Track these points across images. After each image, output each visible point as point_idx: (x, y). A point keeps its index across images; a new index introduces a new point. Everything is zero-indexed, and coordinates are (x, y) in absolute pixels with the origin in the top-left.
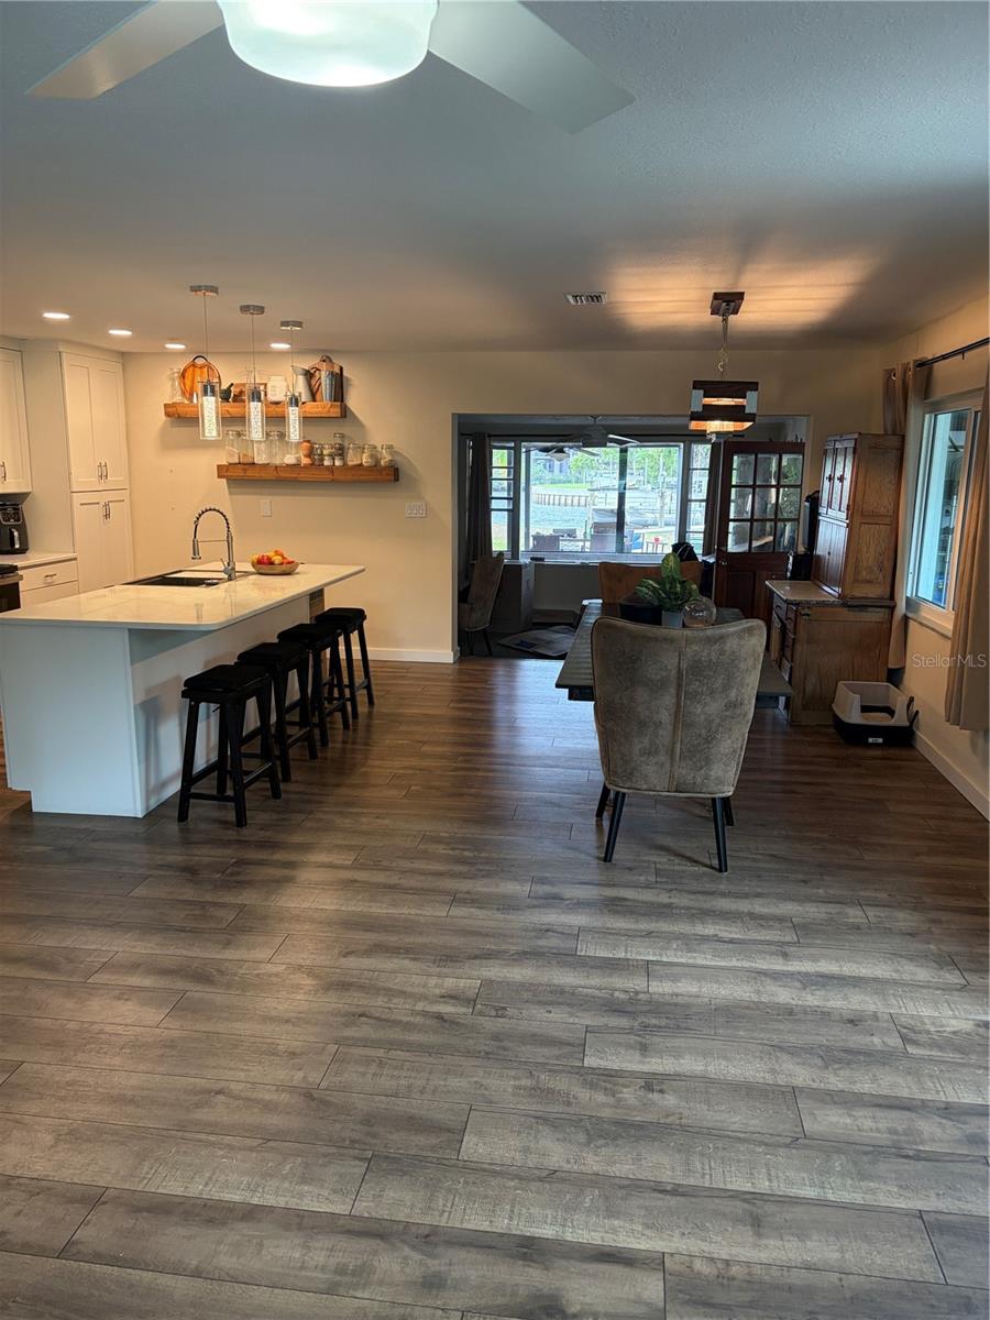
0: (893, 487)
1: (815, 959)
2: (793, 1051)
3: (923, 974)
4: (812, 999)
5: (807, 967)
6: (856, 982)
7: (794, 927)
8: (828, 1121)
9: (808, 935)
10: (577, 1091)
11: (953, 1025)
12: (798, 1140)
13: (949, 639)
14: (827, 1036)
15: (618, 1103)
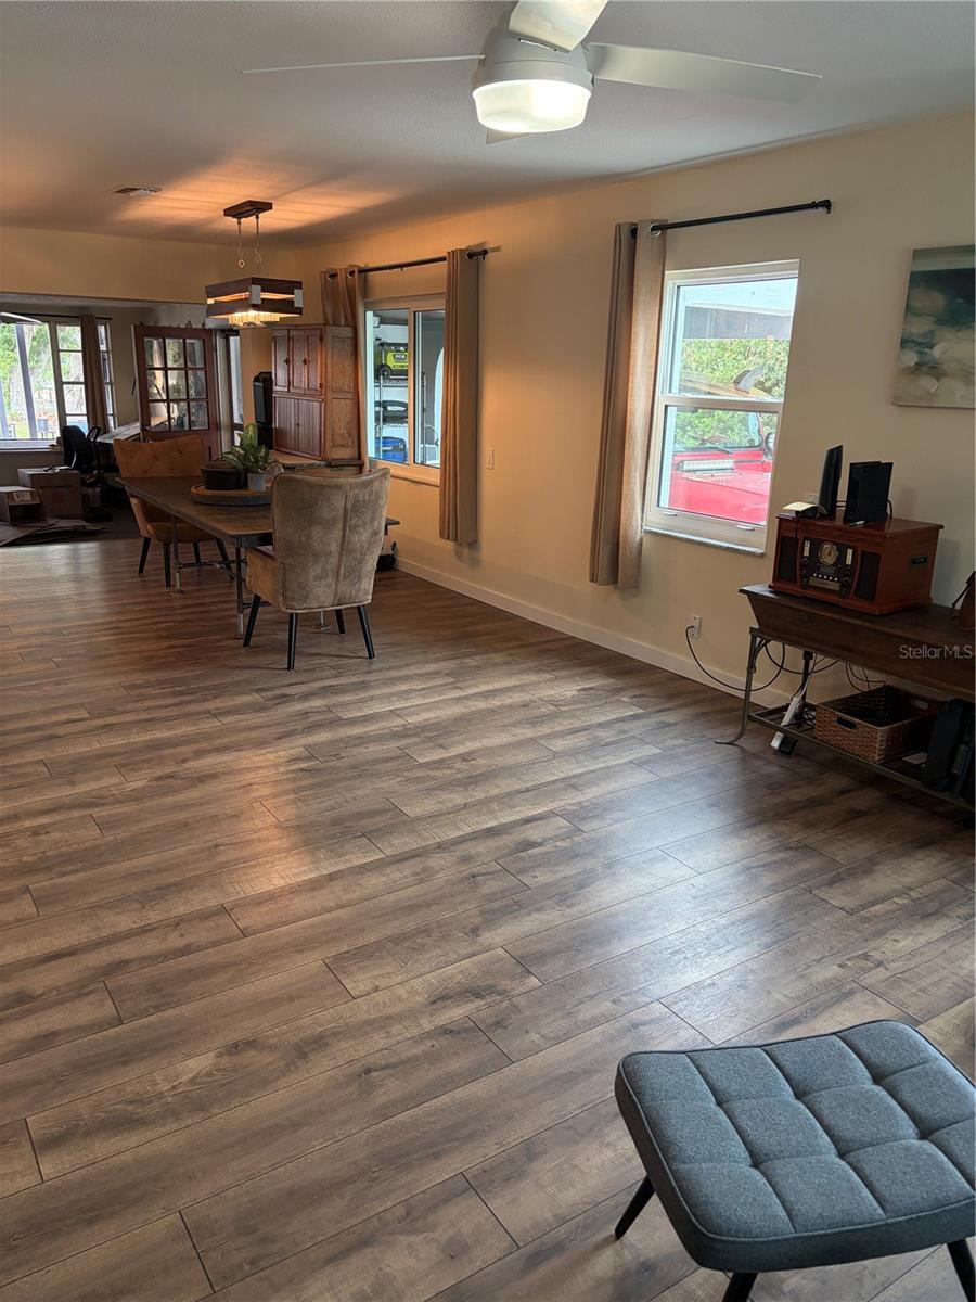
0: (351, 369)
2: (514, 725)
3: (533, 678)
4: (496, 702)
5: (483, 688)
6: (508, 690)
7: (447, 674)
8: (559, 745)
9: (459, 676)
10: (432, 773)
11: (569, 694)
12: (556, 755)
13: (436, 486)
14: (520, 714)
15: (459, 771)
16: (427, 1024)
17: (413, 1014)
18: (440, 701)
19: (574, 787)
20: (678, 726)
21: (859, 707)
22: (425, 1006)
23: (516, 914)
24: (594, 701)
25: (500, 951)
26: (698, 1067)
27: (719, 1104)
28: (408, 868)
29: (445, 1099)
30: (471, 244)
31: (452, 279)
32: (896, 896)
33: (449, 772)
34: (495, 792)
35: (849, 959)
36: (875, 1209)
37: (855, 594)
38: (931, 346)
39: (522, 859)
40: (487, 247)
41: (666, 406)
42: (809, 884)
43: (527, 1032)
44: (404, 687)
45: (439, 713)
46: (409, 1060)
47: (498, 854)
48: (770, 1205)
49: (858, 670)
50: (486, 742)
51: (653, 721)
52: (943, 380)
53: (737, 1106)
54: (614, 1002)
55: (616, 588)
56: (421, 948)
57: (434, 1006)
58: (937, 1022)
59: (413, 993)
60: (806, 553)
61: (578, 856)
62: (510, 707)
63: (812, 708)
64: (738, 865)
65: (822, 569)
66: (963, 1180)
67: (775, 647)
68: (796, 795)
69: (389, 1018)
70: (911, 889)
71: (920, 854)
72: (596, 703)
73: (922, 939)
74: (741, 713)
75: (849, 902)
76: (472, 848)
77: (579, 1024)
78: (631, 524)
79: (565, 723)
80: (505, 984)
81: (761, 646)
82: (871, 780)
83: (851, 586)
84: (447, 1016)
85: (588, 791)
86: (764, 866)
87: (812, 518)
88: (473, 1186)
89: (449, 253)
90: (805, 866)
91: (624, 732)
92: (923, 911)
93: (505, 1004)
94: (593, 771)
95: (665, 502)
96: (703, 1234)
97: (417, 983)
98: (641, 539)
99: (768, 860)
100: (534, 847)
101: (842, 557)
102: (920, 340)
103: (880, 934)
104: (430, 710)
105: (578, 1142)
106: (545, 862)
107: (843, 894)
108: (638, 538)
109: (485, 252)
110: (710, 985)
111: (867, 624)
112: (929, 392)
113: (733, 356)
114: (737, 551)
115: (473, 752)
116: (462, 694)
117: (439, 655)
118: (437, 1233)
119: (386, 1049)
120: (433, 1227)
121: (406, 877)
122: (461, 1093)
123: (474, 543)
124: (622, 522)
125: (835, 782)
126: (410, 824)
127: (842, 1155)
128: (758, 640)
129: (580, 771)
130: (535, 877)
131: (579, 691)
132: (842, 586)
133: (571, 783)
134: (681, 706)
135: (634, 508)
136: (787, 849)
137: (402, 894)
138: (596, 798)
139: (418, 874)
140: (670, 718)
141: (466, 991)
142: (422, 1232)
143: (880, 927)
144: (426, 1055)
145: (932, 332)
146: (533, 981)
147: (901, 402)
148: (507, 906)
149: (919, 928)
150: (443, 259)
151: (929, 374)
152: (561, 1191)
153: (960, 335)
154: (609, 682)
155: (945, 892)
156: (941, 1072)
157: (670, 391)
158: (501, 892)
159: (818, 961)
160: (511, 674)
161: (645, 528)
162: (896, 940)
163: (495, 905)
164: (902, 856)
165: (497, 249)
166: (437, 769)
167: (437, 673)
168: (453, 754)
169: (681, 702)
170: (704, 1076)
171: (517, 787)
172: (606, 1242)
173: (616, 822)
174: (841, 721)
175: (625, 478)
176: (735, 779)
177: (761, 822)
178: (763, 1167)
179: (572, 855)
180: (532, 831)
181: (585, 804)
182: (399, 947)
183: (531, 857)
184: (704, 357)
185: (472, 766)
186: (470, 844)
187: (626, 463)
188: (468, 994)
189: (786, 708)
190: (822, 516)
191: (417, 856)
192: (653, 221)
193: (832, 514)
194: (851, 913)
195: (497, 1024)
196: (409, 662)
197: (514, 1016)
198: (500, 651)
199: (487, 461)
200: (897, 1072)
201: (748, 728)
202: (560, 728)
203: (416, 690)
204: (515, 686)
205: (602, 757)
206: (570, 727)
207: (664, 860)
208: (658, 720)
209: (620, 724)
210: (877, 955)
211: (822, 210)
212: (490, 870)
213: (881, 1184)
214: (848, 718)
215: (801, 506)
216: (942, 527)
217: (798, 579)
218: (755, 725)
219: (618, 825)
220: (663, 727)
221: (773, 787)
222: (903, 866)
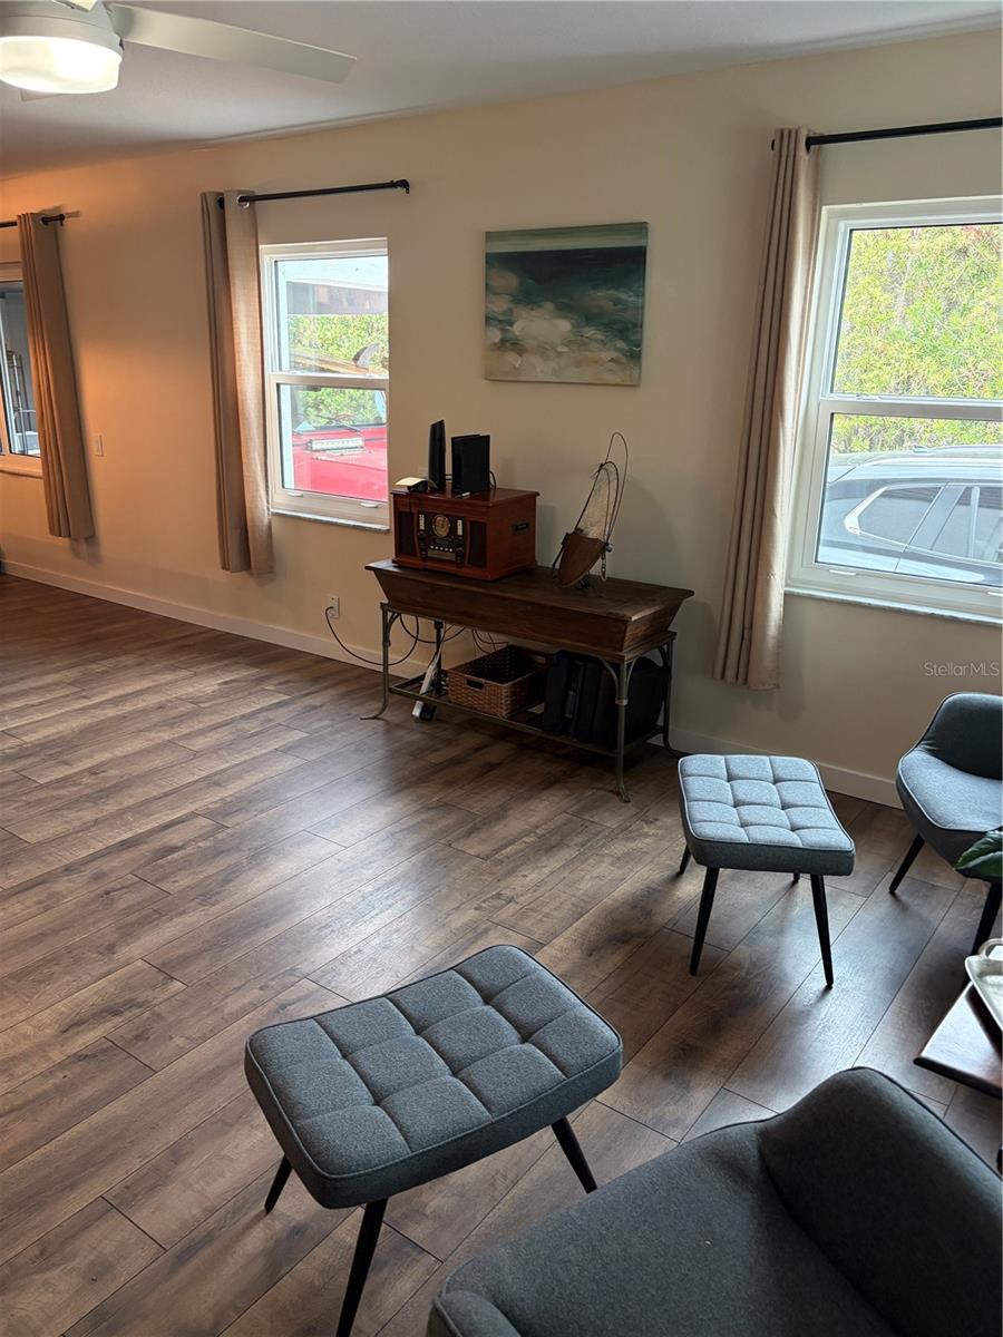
1: (104, 692)
2: (149, 729)
3: (169, 677)
4: (127, 708)
5: (111, 694)
6: (141, 693)
7: (70, 684)
8: (199, 743)
9: (83, 685)
10: (55, 793)
11: (209, 690)
12: (196, 755)
13: (40, 478)
14: (156, 717)
15: (87, 786)
16: (57, 1056)
17: (42, 1048)
18: (62, 714)
19: (217, 784)
20: (324, 708)
21: (486, 668)
22: (56, 1036)
23: (156, 923)
24: (236, 693)
25: (140, 963)
26: (324, 1028)
27: (344, 1056)
28: (30, 898)
29: (82, 1127)
30: (46, 207)
31: (26, 246)
32: (526, 836)
33: (75, 789)
34: (129, 802)
35: (484, 902)
36: (482, 1113)
37: (469, 562)
38: (511, 325)
39: (162, 866)
40: (63, 212)
41: (278, 385)
42: (448, 838)
43: (171, 1038)
44: (18, 704)
45: (62, 727)
46: (38, 1098)
47: (135, 866)
48: (388, 1134)
49: (483, 635)
50: (119, 752)
51: (298, 706)
52: (525, 355)
53: (360, 1055)
54: (261, 988)
55: (251, 574)
56: (49, 978)
57: (67, 1035)
58: (559, 941)
59: (41, 1026)
60: (422, 527)
61: (222, 852)
62: (144, 711)
63: (445, 673)
64: (383, 833)
65: (438, 541)
66: (555, 1068)
67: (408, 619)
68: (436, 758)
69: (14, 1058)
70: (537, 827)
71: (545, 795)
72: (239, 695)
73: (546, 871)
74: (381, 688)
75: (484, 849)
76: (104, 865)
77: (226, 1017)
78: (256, 506)
79: (206, 719)
80: (147, 995)
81: (393, 619)
82: (501, 734)
83: (464, 554)
84: (81, 1041)
85: (232, 785)
86: (407, 829)
87: (424, 492)
88: (113, 1205)
89: (19, 217)
90: (444, 823)
91: (270, 720)
92: (547, 845)
93: (147, 1014)
94: (237, 765)
95: (290, 483)
96: (326, 1178)
97: (45, 1016)
98: (270, 522)
99: (410, 824)
100: (174, 852)
101: (453, 528)
102: (501, 318)
103: (510, 873)
104: (51, 725)
105: (226, 1134)
106: (186, 864)
107: (479, 843)
108: (266, 521)
109: (62, 217)
110: (356, 953)
111: (481, 590)
112: (514, 367)
113: (357, 332)
114: (364, 529)
115: (103, 764)
116: (88, 703)
117: (58, 664)
118: (77, 1260)
119: (10, 1092)
120: (73, 1256)
121: (28, 908)
122: (98, 1117)
123: (91, 538)
124: (248, 505)
125: (472, 739)
126: (33, 851)
127: (455, 1074)
128: (389, 614)
129: (223, 767)
130: (177, 881)
131: (219, 684)
132: (457, 556)
133: (213, 781)
134: (326, 688)
135: (257, 490)
136: (429, 809)
137: (23, 926)
138: (240, 791)
139: (44, 902)
140: (316, 700)
141: (102, 1011)
142: (59, 1265)
143: (510, 866)
144: (57, 1087)
145: (511, 310)
146: (177, 985)
147: (492, 377)
148: (148, 916)
149: (544, 860)
150: (14, 224)
151: (513, 350)
152: (208, 1184)
153: (533, 313)
154: (253, 672)
155: (565, 824)
156: (540, 981)
157: (280, 369)
158: (139, 903)
159: (457, 909)
160: (143, 676)
161: (272, 510)
162: (525, 876)
163: (133, 918)
164: (529, 799)
165: (75, 214)
166: (62, 787)
167: (56, 684)
168: (80, 768)
169: (325, 684)
170: (330, 1034)
171: (155, 794)
172: (257, 1218)
173: (262, 811)
174: (470, 683)
175: (244, 460)
176: (380, 751)
177: (402, 790)
178: (383, 1103)
179: (217, 852)
180: (172, 836)
181: (229, 800)
182: (23, 982)
183: (170, 862)
184: (329, 334)
185: (103, 778)
186: (103, 860)
187: (243, 444)
188: (105, 1014)
189: (422, 677)
190: (433, 491)
191: (40, 884)
192: (240, 192)
193: (441, 488)
194: (486, 858)
195: (138, 1037)
196: (22, 675)
197: (156, 1025)
198: (131, 652)
199: (95, 449)
200: (503, 990)
201: (391, 700)
202: (201, 726)
203: (33, 706)
204: (149, 688)
205: (244, 749)
206: (212, 723)
207: (311, 841)
208: (303, 705)
209: (265, 714)
210: (508, 893)
211: (401, 190)
212: (126, 884)
213: (488, 1091)
214: (475, 679)
215: (412, 481)
216: (538, 494)
217: (418, 551)
218: (397, 697)
219: (263, 815)
220: (309, 711)
221: (416, 753)
222: (532, 807)
